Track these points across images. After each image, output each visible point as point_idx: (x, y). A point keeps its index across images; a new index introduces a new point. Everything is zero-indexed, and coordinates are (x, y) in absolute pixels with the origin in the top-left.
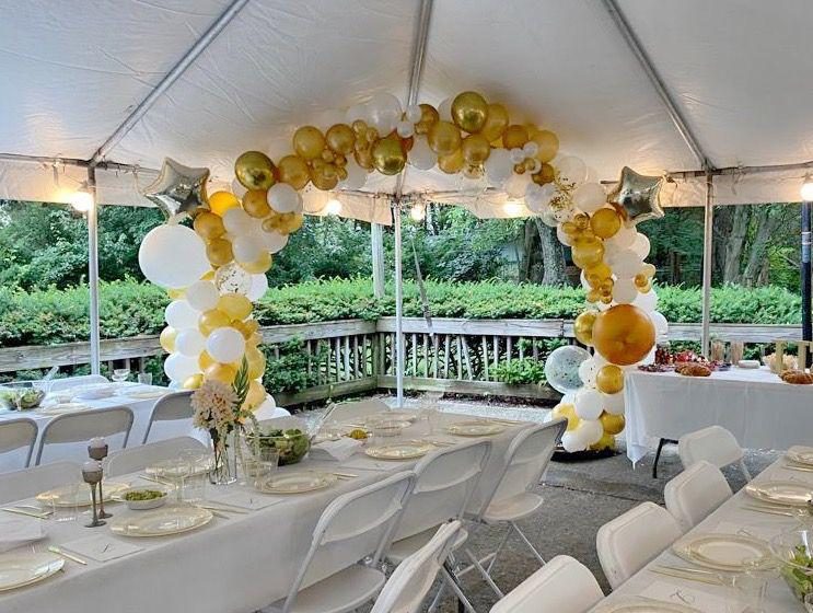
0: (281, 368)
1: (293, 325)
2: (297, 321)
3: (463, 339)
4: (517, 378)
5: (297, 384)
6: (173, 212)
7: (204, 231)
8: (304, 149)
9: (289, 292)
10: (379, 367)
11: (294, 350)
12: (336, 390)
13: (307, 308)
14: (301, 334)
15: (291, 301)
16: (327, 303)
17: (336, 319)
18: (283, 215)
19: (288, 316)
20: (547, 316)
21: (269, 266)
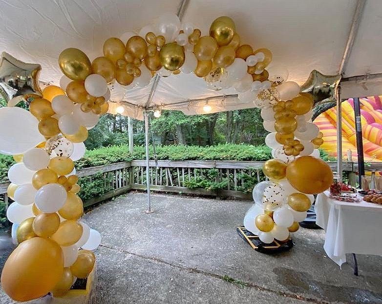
0: (92, 188)
1: (98, 166)
2: (100, 165)
3: (168, 169)
4: (195, 186)
5: (100, 193)
6: (11, 97)
7: (37, 112)
8: (111, 53)
9: (96, 152)
10: (132, 180)
11: (99, 178)
12: (116, 192)
13: (104, 158)
14: (101, 170)
15: (97, 156)
16: (112, 156)
17: (116, 162)
18: (96, 98)
19: (96, 162)
20: (207, 159)
21: (86, 138)
